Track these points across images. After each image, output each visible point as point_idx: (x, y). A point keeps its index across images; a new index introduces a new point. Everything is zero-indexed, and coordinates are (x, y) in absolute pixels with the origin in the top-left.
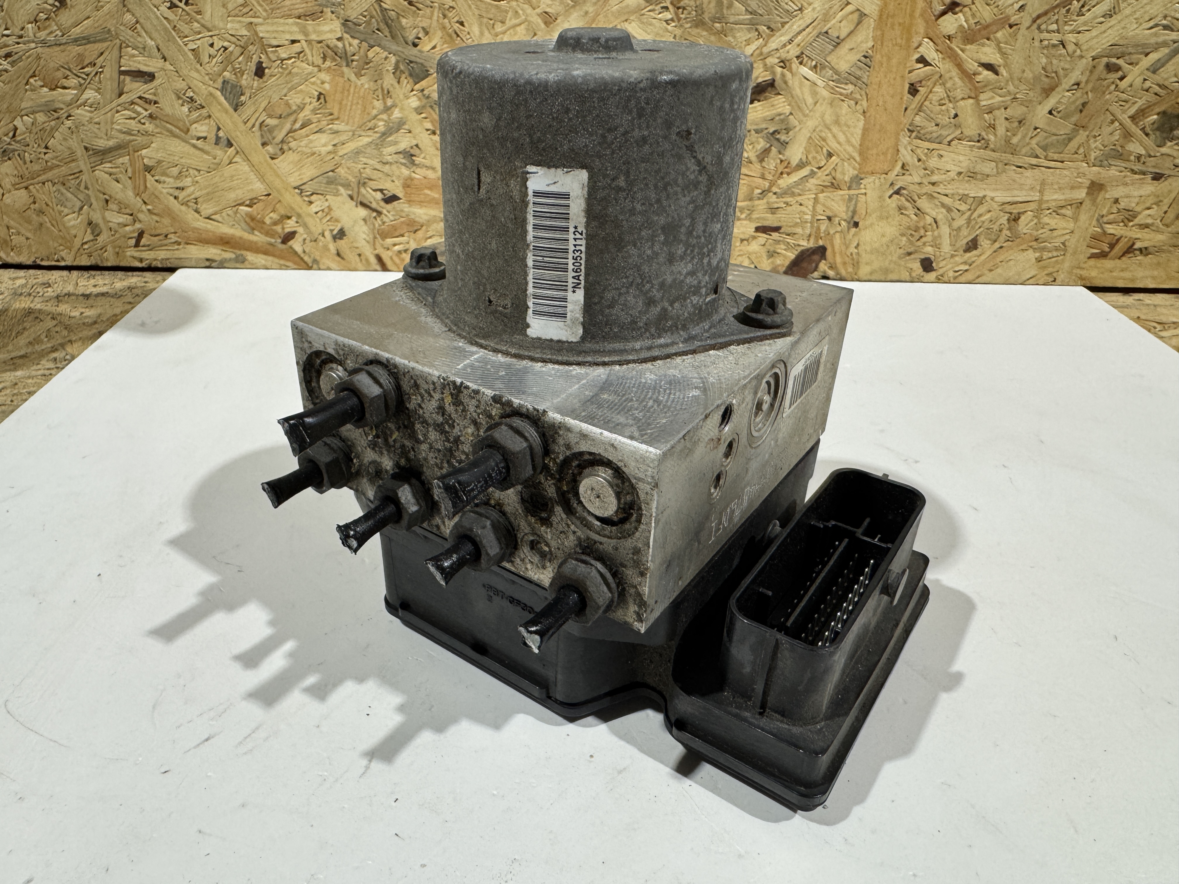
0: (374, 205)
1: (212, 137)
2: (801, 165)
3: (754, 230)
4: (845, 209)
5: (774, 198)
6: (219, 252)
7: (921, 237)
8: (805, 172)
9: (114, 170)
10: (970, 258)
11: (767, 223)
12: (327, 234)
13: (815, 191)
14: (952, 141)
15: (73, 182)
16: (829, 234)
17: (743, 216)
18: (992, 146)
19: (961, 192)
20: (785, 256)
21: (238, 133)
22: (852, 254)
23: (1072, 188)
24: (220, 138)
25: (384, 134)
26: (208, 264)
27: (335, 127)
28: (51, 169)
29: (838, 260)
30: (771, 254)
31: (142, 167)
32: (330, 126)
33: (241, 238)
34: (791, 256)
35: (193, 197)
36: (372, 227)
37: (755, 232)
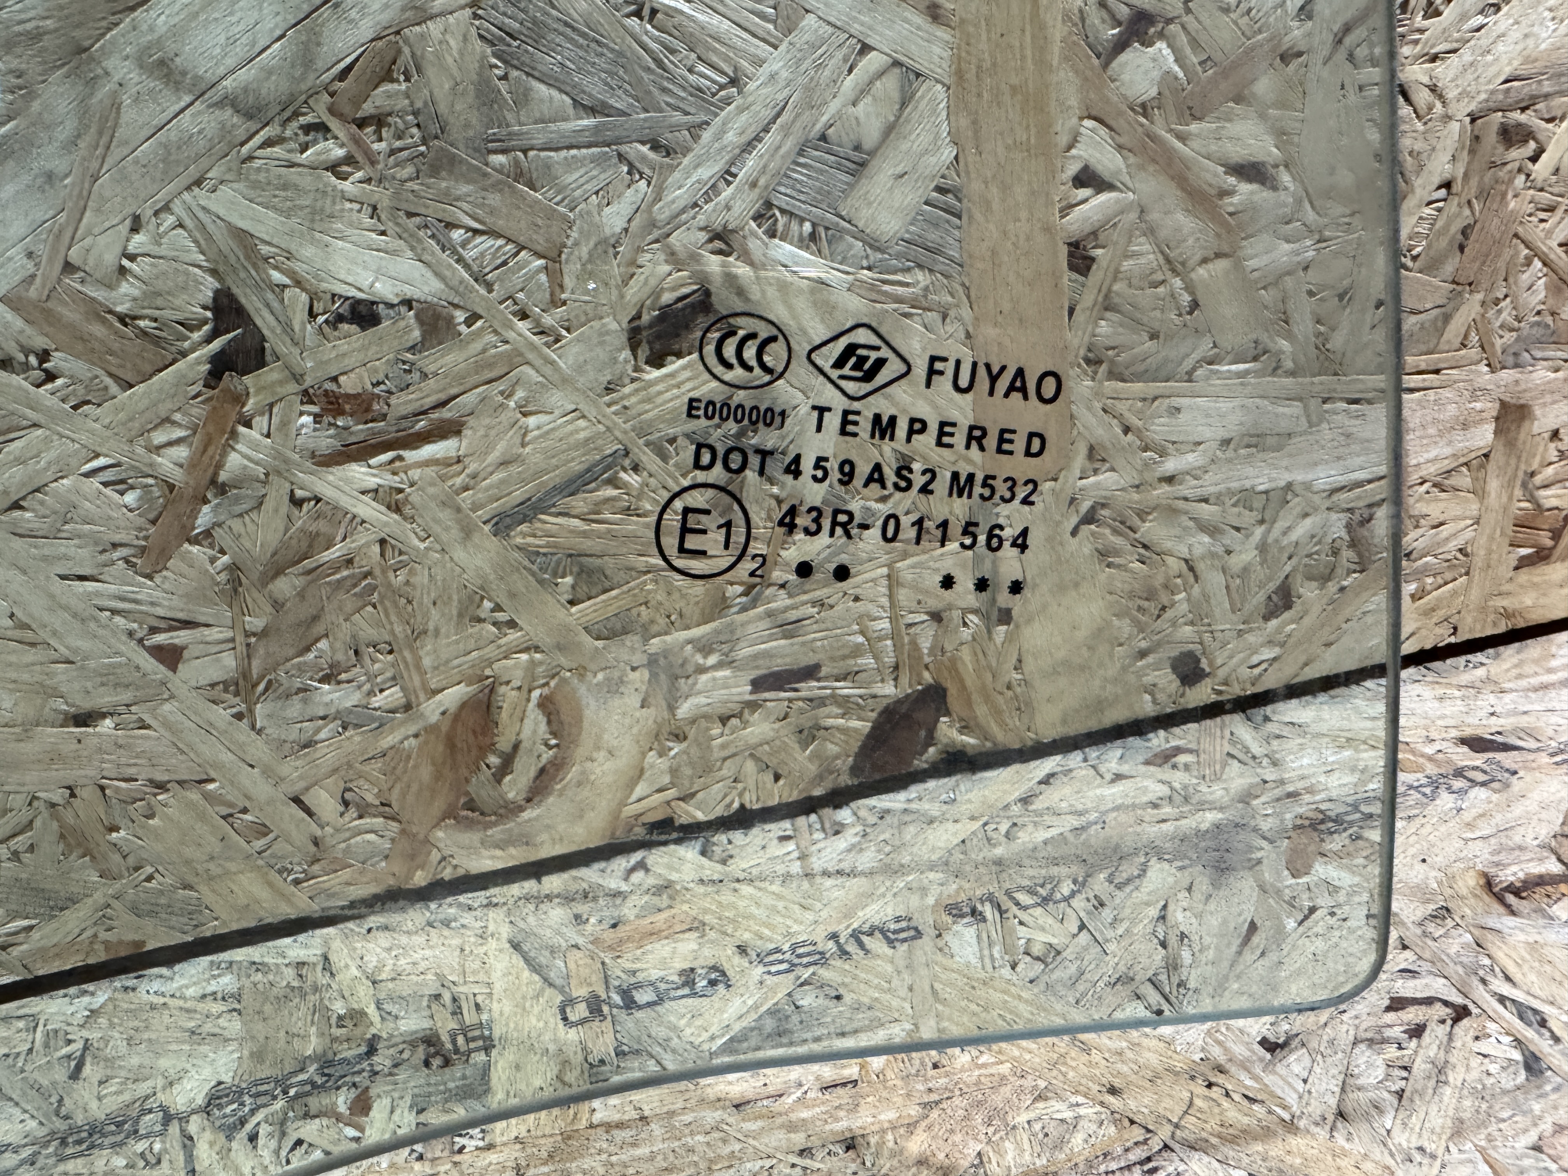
3: (749, 687)
5: (782, 598)
7: (1164, 608)
13: (887, 559)
14: (1194, 368)
16: (943, 653)
18: (1289, 364)
19: (1235, 485)
20: (847, 732)
22: (1009, 687)
23: (1465, 426)
30: (810, 735)
34: (861, 726)
37: (751, 693)
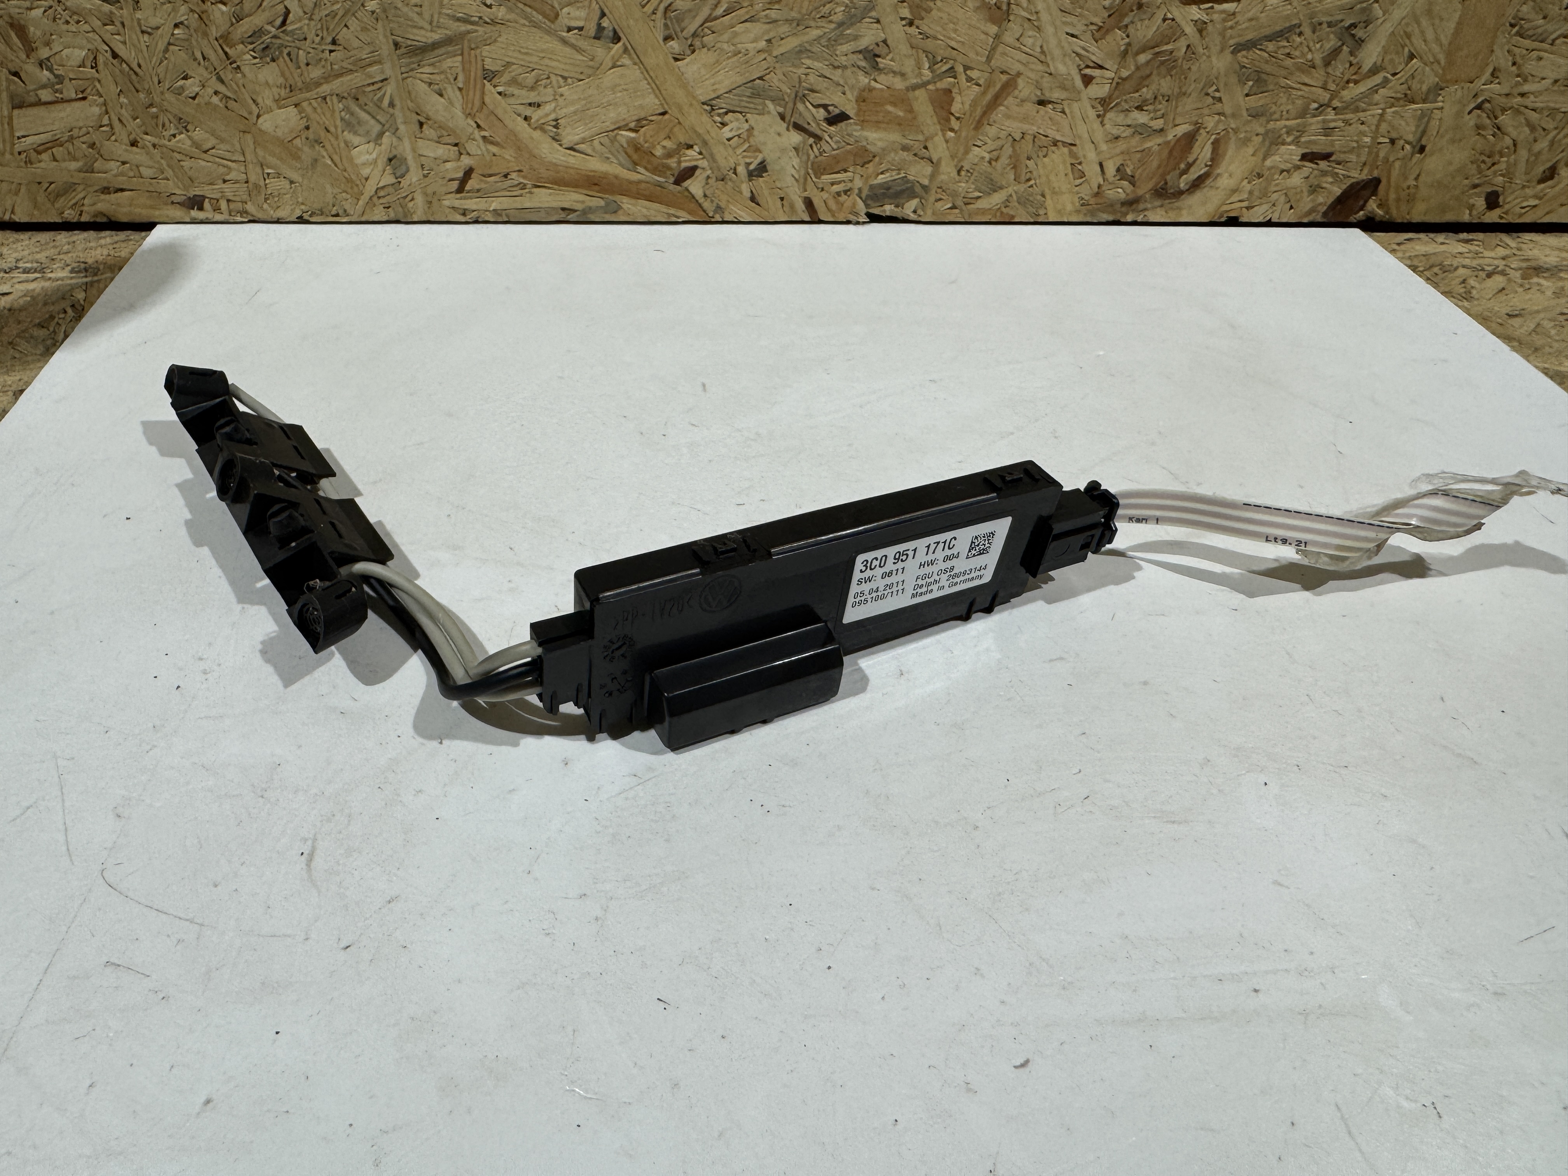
0: (813, 128)
1: (592, 30)
2: (1374, 70)
3: (1299, 158)
4: (1413, 129)
5: (1331, 115)
6: (582, 198)
7: (1493, 164)
8: (1378, 79)
9: (437, 78)
10: (1542, 190)
11: (1316, 149)
12: (741, 169)
13: (1382, 106)
14: (1556, 39)
15: (371, 95)
16: (1388, 161)
17: (1289, 140)
19: (1552, 105)
20: (1330, 192)
21: (631, 22)
22: (1409, 188)
24: (604, 28)
25: (841, 24)
26: (562, 216)
27: (773, 14)
28: (341, 75)
29: (1392, 196)
30: (1314, 189)
31: (480, 73)
32: (768, 11)
33: (616, 177)
34: (1337, 191)
35: (553, 116)
36: (805, 158)
37: (1300, 160)
